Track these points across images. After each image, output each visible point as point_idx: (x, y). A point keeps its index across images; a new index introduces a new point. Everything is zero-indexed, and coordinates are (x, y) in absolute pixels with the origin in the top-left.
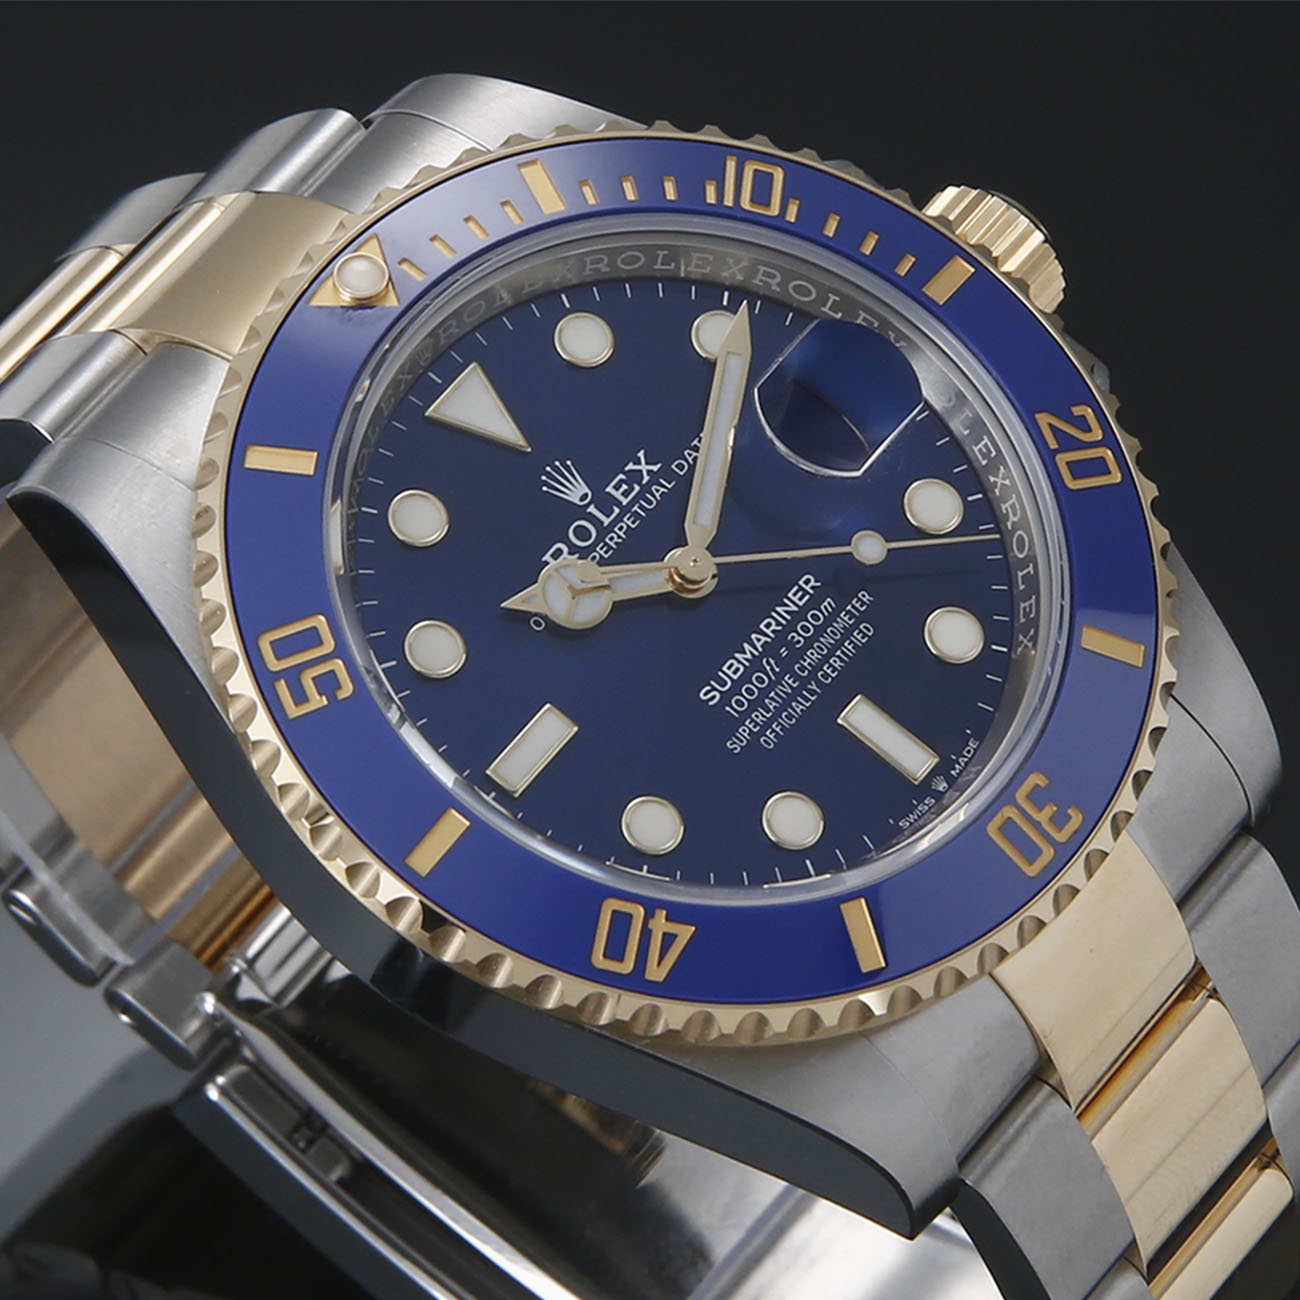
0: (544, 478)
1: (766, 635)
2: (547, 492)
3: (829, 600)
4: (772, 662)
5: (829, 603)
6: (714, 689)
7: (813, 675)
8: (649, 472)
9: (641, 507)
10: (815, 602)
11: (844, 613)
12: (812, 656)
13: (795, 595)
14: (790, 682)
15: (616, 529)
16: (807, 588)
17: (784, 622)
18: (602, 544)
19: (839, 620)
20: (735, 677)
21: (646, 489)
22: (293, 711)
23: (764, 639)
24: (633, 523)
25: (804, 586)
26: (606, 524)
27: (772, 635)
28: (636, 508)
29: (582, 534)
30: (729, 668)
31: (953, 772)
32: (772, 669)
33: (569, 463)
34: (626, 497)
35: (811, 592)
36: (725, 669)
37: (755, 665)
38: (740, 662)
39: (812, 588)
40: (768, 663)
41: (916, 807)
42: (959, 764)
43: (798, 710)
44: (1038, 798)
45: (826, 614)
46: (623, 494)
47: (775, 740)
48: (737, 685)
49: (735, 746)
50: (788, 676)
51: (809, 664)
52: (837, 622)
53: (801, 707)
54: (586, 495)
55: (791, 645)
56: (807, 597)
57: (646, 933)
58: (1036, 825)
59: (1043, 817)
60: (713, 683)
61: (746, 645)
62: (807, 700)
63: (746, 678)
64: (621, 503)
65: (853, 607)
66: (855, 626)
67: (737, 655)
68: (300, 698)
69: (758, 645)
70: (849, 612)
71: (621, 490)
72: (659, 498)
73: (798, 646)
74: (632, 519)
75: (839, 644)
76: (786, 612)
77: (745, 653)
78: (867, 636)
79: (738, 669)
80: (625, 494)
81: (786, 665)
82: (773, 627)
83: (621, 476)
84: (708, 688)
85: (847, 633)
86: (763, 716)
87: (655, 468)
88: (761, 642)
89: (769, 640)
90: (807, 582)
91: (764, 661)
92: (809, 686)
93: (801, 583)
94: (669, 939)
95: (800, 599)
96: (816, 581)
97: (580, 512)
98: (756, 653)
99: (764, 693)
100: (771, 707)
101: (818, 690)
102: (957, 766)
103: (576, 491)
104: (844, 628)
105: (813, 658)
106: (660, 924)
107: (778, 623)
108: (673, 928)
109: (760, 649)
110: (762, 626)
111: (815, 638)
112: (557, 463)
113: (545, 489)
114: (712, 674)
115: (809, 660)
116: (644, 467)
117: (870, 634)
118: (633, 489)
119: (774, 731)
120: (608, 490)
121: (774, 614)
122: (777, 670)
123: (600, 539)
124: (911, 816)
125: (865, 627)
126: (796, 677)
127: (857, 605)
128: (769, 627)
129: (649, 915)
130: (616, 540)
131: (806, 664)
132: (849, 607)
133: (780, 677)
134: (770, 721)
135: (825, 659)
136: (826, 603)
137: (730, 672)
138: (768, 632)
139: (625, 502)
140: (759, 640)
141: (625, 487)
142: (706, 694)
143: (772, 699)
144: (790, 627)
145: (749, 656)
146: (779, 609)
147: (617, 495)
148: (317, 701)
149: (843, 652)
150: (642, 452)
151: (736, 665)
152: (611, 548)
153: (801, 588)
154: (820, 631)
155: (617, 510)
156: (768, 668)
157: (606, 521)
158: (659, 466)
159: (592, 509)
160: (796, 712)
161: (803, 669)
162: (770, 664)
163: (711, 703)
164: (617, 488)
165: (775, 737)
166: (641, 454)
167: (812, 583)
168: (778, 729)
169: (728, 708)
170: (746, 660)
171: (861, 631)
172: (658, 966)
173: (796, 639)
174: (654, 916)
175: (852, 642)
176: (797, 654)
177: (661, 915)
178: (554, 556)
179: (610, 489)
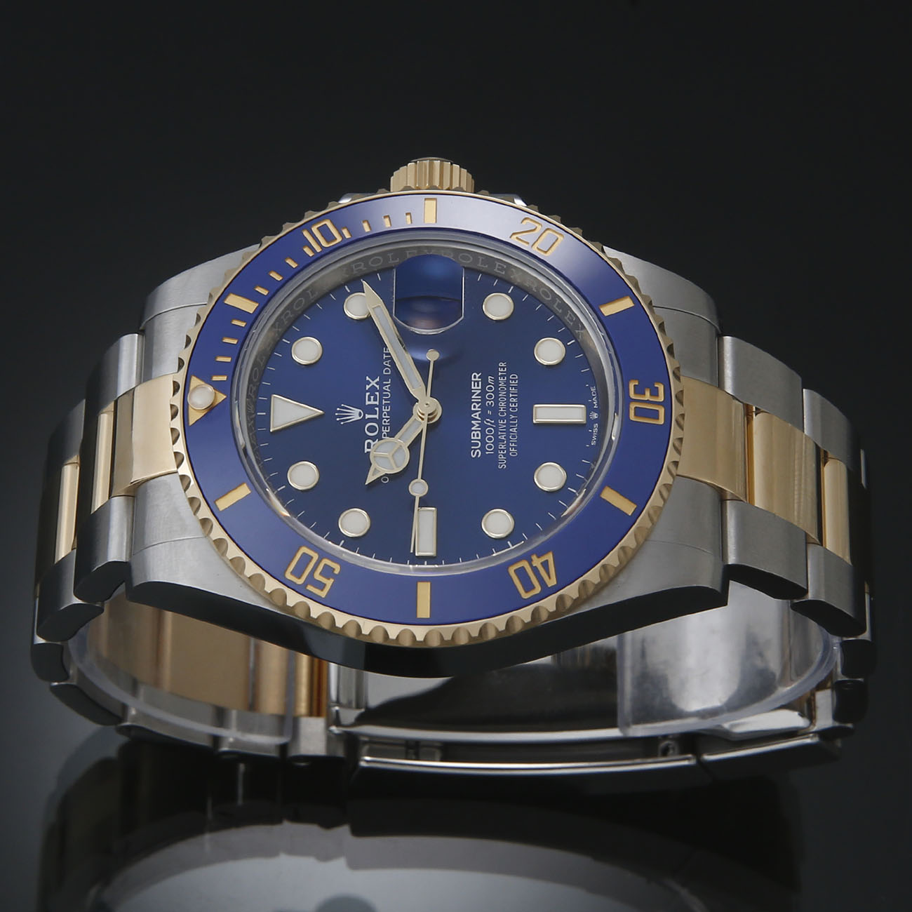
0: (338, 419)
1: (477, 411)
2: (344, 424)
3: (489, 377)
4: (488, 420)
5: (491, 378)
6: (475, 449)
7: (509, 413)
8: (377, 383)
9: (386, 400)
10: (485, 383)
11: (499, 378)
12: (502, 405)
13: (474, 386)
14: (502, 422)
15: (384, 417)
16: (477, 379)
17: (480, 400)
18: (383, 428)
19: (500, 382)
20: (479, 438)
21: (381, 391)
22: (323, 594)
23: (477, 414)
24: (388, 409)
25: (475, 379)
26: (378, 418)
27: (479, 409)
28: (384, 402)
29: (372, 429)
30: (474, 436)
31: (595, 407)
32: (491, 423)
33: (342, 405)
34: (376, 400)
35: (480, 380)
36: (472, 438)
37: (483, 427)
38: (476, 431)
39: (479, 378)
41: (592, 432)
42: (595, 401)
43: (515, 431)
44: (639, 390)
45: (493, 384)
46: (374, 400)
48: (483, 440)
49: (503, 466)
50: (499, 421)
51: (504, 409)
53: (515, 429)
54: (360, 413)
55: (490, 407)
56: (480, 383)
57: (535, 570)
58: (648, 402)
59: (647, 396)
60: (473, 447)
61: (473, 422)
62: (515, 424)
63: (484, 435)
65: (501, 372)
66: (508, 379)
67: (473, 429)
68: (321, 586)
69: (477, 417)
70: (501, 376)
71: (372, 399)
72: (389, 391)
73: (493, 406)
74: (386, 408)
75: (508, 392)
76: (477, 395)
77: (475, 425)
78: (516, 379)
79: (478, 434)
80: (375, 400)
81: (495, 417)
82: (477, 406)
83: (368, 394)
84: (473, 451)
85: (507, 383)
86: (503, 444)
87: (378, 380)
89: (480, 412)
90: (475, 376)
91: (485, 422)
92: (511, 418)
93: (473, 379)
94: (545, 564)
95: (478, 386)
96: (478, 374)
97: (364, 421)
98: (479, 422)
99: (496, 435)
100: (503, 438)
101: (516, 417)
102: (594, 403)
103: (355, 414)
104: (505, 384)
106: (537, 562)
107: (478, 403)
108: (543, 559)
109: (479, 419)
110: (473, 409)
111: (497, 397)
112: (338, 409)
113: (342, 423)
114: (469, 444)
115: (502, 408)
116: (373, 383)
117: (517, 377)
118: (376, 395)
119: (512, 447)
121: (473, 400)
122: (493, 422)
123: (380, 426)
124: (593, 438)
125: (513, 377)
126: (503, 419)
127: (502, 370)
128: (475, 407)
129: (530, 561)
130: (387, 421)
131: (502, 410)
132: (500, 374)
133: (496, 423)
134: (508, 444)
135: (508, 402)
136: (489, 380)
137: (476, 438)
138: (477, 409)
139: (377, 403)
140: (476, 416)
141: (372, 397)
142: (474, 454)
143: (501, 435)
144: (484, 400)
145: (478, 425)
146: (473, 397)
147: (372, 402)
148: (329, 583)
149: (512, 394)
150: (367, 377)
151: (475, 433)
152: (387, 426)
153: (475, 382)
154: (496, 392)
155: (377, 409)
156: (489, 424)
157: (377, 416)
158: (378, 377)
159: (367, 416)
161: (502, 413)
162: (488, 422)
163: (479, 456)
164: (369, 400)
165: (515, 449)
166: (367, 378)
167: (477, 376)
168: (513, 445)
169: (487, 453)
170: (478, 427)
171: (512, 380)
172: (550, 578)
173: (490, 403)
174: (532, 560)
175: (512, 387)
176: (495, 409)
177: (534, 557)
178: (369, 447)
179: (367, 403)
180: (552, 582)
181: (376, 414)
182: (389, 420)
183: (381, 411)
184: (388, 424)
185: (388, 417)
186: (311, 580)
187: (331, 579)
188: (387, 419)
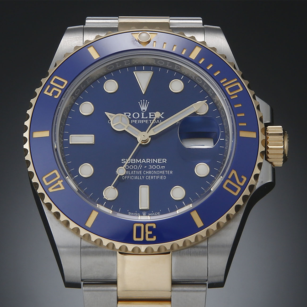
2: (139, 104)
3: (164, 167)
7: (145, 175)
10: (161, 165)
11: (164, 171)
12: (150, 172)
13: (159, 160)
14: (140, 172)
15: (143, 121)
16: (163, 161)
17: (152, 162)
18: (137, 120)
19: (162, 171)
20: (132, 162)
22: (46, 92)
23: (145, 161)
25: (163, 160)
26: (142, 118)
27: (147, 162)
29: (136, 116)
30: (133, 160)
31: (149, 214)
32: (140, 168)
33: (149, 103)
35: (163, 162)
37: (138, 164)
38: (136, 161)
40: (140, 166)
41: (136, 213)
42: (152, 214)
43: (136, 178)
45: (161, 168)
47: (125, 179)
48: (130, 164)
50: (141, 171)
51: (147, 173)
52: (161, 171)
53: (137, 178)
54: (145, 110)
55: (148, 167)
56: (161, 163)
57: (56, 182)
58: (145, 233)
59: (148, 233)
61: (140, 159)
62: (139, 178)
63: (133, 164)
64: (149, 117)
65: (167, 172)
66: (164, 175)
67: (137, 159)
68: (49, 91)
69: (143, 162)
72: (157, 123)
73: (149, 168)
75: (157, 175)
76: (154, 161)
77: (139, 161)
78: (163, 179)
79: (134, 162)
80: (151, 117)
81: (143, 169)
84: (125, 160)
85: (161, 175)
86: (128, 173)
87: (162, 117)
88: (144, 162)
89: (145, 162)
90: (165, 160)
91: (140, 165)
92: (143, 176)
93: (163, 159)
94: (59, 186)
95: (159, 162)
96: (166, 162)
97: (140, 112)
98: (140, 162)
99: (133, 170)
100: (132, 173)
101: (143, 179)
102: (151, 214)
103: (144, 108)
104: (161, 174)
105: (149, 173)
106: (60, 183)
107: (150, 162)
108: (61, 185)
109: (142, 162)
110: (147, 159)
111: (154, 170)
112: (146, 101)
113: (139, 103)
115: (148, 172)
117: (164, 179)
118: (154, 117)
119: (127, 177)
120: (149, 113)
121: (152, 159)
122: (141, 168)
123: (138, 119)
124: (133, 213)
125: (165, 177)
126: (142, 172)
127: (168, 172)
128: (148, 161)
129: (60, 179)
130: (140, 122)
131: (147, 172)
132: (166, 171)
133: (140, 170)
134: (129, 175)
135: (151, 175)
136: (163, 167)
138: (147, 161)
139: (150, 117)
140: (144, 161)
142: (123, 160)
143: (134, 172)
144: (152, 164)
145: (139, 162)
146: (154, 159)
148: (50, 94)
149: (155, 177)
150: (164, 113)
151: (134, 161)
153: (162, 160)
154: (156, 170)
155: (147, 118)
156: (139, 167)
157: (143, 117)
159: (143, 113)
161: (145, 172)
163: (122, 162)
164: (151, 114)
165: (126, 178)
166: (163, 113)
167: (165, 161)
168: (128, 178)
170: (137, 162)
171: (163, 177)
173: (150, 167)
175: (159, 177)
176: (147, 169)
177: (62, 181)
178: (126, 114)
179: (150, 113)
180: (51, 190)
181: (144, 117)
182: (141, 123)
183: (145, 119)
184: (139, 123)
185: (142, 123)
186: (52, 86)
187: (52, 95)
188: (142, 122)
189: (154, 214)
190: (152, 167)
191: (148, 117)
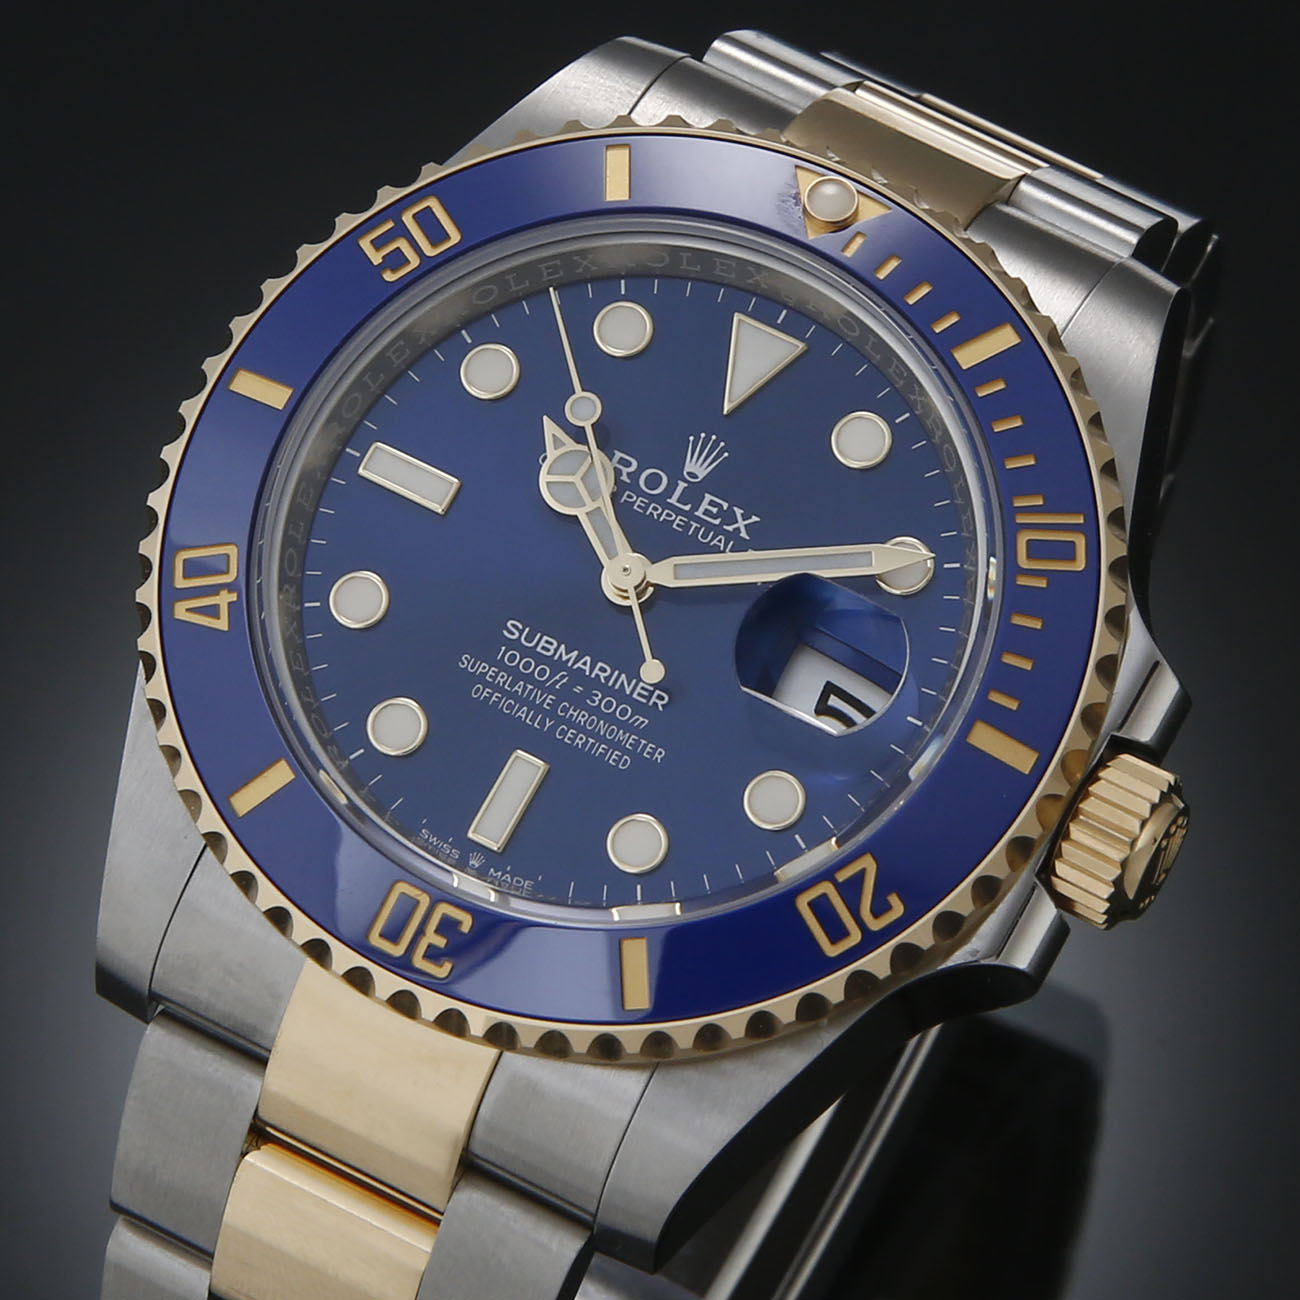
0: (703, 435)
1: (592, 670)
2: (689, 441)
3: (647, 721)
4: (565, 681)
5: (643, 722)
6: (521, 632)
7: (560, 721)
8: (738, 530)
9: (697, 530)
10: (639, 708)
11: (636, 738)
12: (581, 717)
13: (643, 688)
14: (548, 701)
16: (654, 699)
17: (610, 684)
18: (646, 501)
19: (628, 735)
20: (539, 649)
21: (718, 530)
22: (365, 244)
23: (587, 668)
24: (678, 525)
25: (656, 694)
27: (593, 676)
28: (695, 525)
30: (547, 642)
31: (492, 870)
32: (557, 682)
33: (726, 454)
34: (704, 514)
35: (651, 703)
36: (545, 638)
37: (558, 665)
38: (556, 650)
39: (655, 704)
40: (563, 677)
41: (447, 843)
42: (502, 875)
43: (519, 714)
44: (447, 926)
45: (631, 721)
46: (706, 510)
47: (482, 698)
48: (527, 652)
49: (466, 662)
50: (554, 698)
51: (572, 715)
52: (624, 733)
53: (524, 716)
54: (696, 477)
55: (588, 694)
56: (644, 701)
57: (214, 590)
58: (420, 932)
59: (432, 937)
60: (527, 629)
61: (576, 653)
62: (533, 720)
63: (540, 659)
64: (697, 510)
65: (645, 746)
66: (625, 751)
67: (563, 646)
68: (377, 244)
69: (579, 664)
70: (638, 742)
71: (710, 508)
72: (712, 544)
73: (588, 701)
74: (682, 523)
75: (601, 739)
76: (622, 684)
77: (567, 654)
78: (618, 765)
79: (548, 650)
80: (707, 512)
81: (564, 694)
82: (602, 675)
83: (725, 506)
84: (520, 627)
85: (615, 745)
86: (504, 683)
87: (743, 534)
88: (583, 667)
89: (587, 673)
90: (660, 698)
91: (565, 673)
92: (548, 720)
93: (658, 692)
94: (212, 611)
95: (639, 694)
96: (663, 706)
97: (676, 475)
98: (570, 664)
99: (529, 678)
100: (516, 688)
101: (546, 729)
102: (500, 874)
103: (697, 467)
104: (620, 741)
105: (580, 717)
106: (224, 599)
107: (607, 679)
108: (224, 612)
109: (575, 667)
110: (600, 664)
111: (601, 716)
112: (722, 444)
113: (691, 438)
114: (536, 627)
115: (576, 714)
116: (741, 524)
117: (620, 767)
118: (715, 518)
119: (491, 695)
120: (707, 495)
121: (617, 673)
122: (557, 687)
123: (653, 499)
124: (435, 839)
125: (626, 760)
126: (554, 705)
127: (648, 749)
128: (601, 671)
129: (230, 587)
130: (655, 513)
131: (571, 712)
132: (643, 742)
133: (551, 690)
134: (500, 689)
135: (581, 729)
136: (642, 719)
137: (542, 643)
138: (596, 671)
139: (699, 513)
140: (585, 663)
141: (715, 510)
142: (514, 626)
143: (525, 688)
144: (607, 691)
145: (564, 658)
146: (623, 676)
147: (705, 505)
148: (376, 258)
149: (593, 744)
150: (757, 519)
151: (552, 648)
152: (646, 509)
153: (652, 693)
154: (610, 719)
156: (557, 677)
158: (748, 538)
159: (682, 485)
160: (517, 712)
161: (565, 710)
162: (561, 679)
163: (505, 633)
164: (712, 503)
165: (485, 697)
166: (755, 519)
167: (660, 703)
168: (494, 698)
169: (503, 648)
170: (561, 656)
171: (620, 757)
172: (188, 610)
173: (596, 699)
174: (230, 592)
175: (607, 751)
176: (579, 703)
177: (233, 597)
178: (622, 461)
179: (708, 497)
180: (181, 611)
181: (678, 501)
182: (656, 517)
183: (679, 512)
184: (648, 513)
185: (661, 519)
187: (381, 261)
188: (659, 515)
189: (509, 880)
190: (601, 701)
191: (691, 508)
